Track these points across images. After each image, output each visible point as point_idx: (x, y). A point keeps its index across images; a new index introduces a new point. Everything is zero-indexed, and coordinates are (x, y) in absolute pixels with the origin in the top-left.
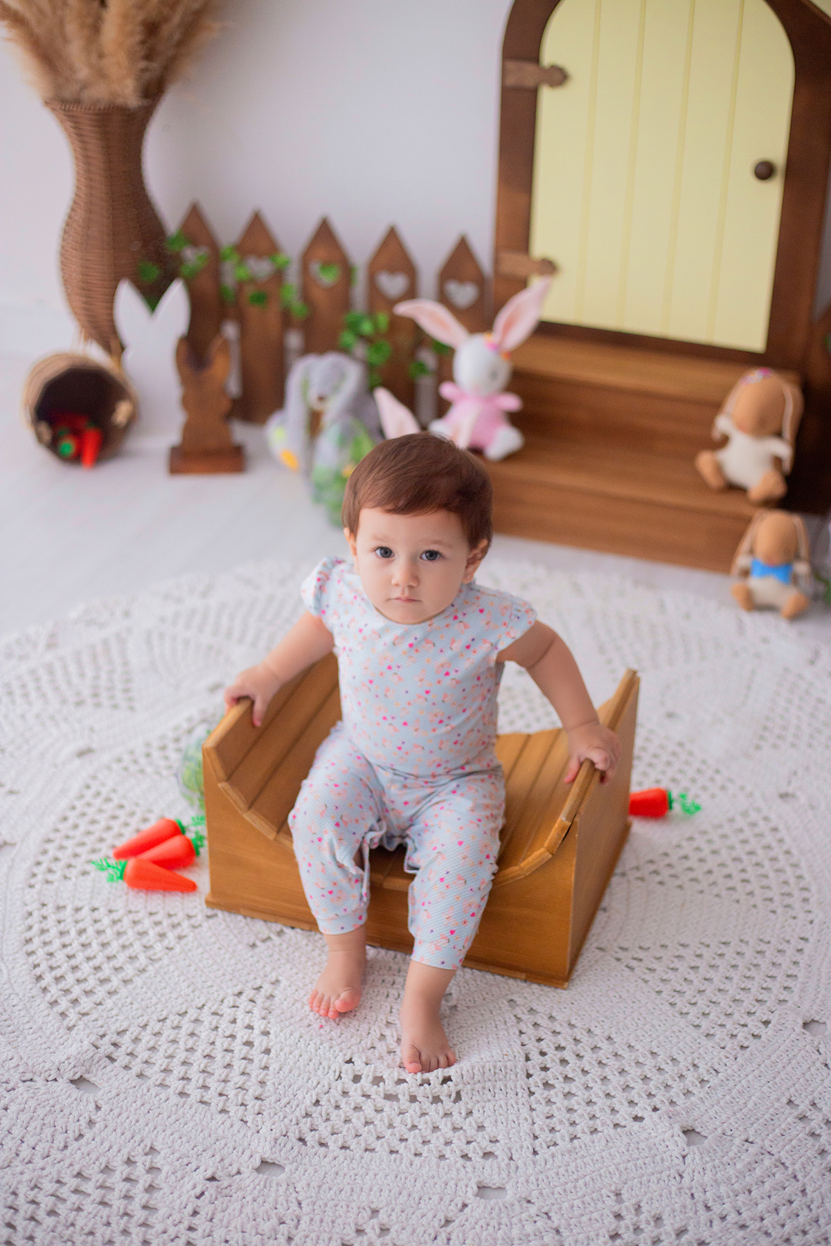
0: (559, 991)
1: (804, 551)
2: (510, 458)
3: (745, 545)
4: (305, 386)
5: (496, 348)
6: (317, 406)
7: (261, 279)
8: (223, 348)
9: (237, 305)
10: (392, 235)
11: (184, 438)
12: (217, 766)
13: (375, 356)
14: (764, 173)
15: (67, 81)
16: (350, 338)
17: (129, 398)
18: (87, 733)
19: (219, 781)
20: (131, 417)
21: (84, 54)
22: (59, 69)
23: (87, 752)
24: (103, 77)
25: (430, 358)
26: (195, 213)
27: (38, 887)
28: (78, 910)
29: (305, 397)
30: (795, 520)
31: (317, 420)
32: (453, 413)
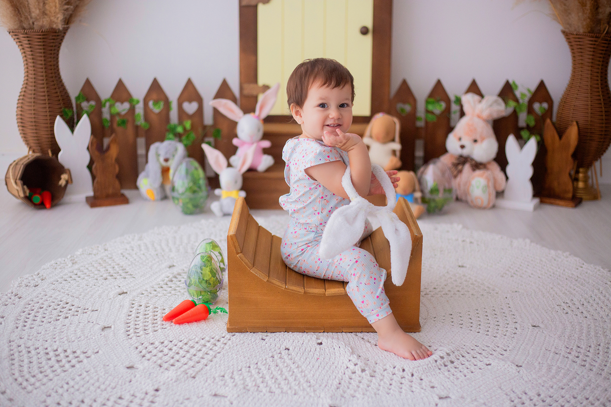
0: (417, 333)
1: (417, 187)
2: (269, 170)
4: (158, 155)
5: (258, 117)
6: (164, 164)
7: (123, 113)
8: (114, 141)
9: (111, 127)
10: (189, 83)
11: (95, 191)
12: (237, 244)
13: (185, 142)
14: (364, 31)
15: (27, 18)
16: (171, 136)
17: (66, 173)
18: (116, 287)
19: (238, 253)
20: (67, 182)
21: (37, 3)
22: (21, 12)
23: (123, 293)
24: (46, 14)
25: (211, 140)
26: (88, 83)
27: (134, 338)
28: (162, 343)
29: (158, 160)
30: (411, 174)
31: (165, 171)
32: (239, 152)
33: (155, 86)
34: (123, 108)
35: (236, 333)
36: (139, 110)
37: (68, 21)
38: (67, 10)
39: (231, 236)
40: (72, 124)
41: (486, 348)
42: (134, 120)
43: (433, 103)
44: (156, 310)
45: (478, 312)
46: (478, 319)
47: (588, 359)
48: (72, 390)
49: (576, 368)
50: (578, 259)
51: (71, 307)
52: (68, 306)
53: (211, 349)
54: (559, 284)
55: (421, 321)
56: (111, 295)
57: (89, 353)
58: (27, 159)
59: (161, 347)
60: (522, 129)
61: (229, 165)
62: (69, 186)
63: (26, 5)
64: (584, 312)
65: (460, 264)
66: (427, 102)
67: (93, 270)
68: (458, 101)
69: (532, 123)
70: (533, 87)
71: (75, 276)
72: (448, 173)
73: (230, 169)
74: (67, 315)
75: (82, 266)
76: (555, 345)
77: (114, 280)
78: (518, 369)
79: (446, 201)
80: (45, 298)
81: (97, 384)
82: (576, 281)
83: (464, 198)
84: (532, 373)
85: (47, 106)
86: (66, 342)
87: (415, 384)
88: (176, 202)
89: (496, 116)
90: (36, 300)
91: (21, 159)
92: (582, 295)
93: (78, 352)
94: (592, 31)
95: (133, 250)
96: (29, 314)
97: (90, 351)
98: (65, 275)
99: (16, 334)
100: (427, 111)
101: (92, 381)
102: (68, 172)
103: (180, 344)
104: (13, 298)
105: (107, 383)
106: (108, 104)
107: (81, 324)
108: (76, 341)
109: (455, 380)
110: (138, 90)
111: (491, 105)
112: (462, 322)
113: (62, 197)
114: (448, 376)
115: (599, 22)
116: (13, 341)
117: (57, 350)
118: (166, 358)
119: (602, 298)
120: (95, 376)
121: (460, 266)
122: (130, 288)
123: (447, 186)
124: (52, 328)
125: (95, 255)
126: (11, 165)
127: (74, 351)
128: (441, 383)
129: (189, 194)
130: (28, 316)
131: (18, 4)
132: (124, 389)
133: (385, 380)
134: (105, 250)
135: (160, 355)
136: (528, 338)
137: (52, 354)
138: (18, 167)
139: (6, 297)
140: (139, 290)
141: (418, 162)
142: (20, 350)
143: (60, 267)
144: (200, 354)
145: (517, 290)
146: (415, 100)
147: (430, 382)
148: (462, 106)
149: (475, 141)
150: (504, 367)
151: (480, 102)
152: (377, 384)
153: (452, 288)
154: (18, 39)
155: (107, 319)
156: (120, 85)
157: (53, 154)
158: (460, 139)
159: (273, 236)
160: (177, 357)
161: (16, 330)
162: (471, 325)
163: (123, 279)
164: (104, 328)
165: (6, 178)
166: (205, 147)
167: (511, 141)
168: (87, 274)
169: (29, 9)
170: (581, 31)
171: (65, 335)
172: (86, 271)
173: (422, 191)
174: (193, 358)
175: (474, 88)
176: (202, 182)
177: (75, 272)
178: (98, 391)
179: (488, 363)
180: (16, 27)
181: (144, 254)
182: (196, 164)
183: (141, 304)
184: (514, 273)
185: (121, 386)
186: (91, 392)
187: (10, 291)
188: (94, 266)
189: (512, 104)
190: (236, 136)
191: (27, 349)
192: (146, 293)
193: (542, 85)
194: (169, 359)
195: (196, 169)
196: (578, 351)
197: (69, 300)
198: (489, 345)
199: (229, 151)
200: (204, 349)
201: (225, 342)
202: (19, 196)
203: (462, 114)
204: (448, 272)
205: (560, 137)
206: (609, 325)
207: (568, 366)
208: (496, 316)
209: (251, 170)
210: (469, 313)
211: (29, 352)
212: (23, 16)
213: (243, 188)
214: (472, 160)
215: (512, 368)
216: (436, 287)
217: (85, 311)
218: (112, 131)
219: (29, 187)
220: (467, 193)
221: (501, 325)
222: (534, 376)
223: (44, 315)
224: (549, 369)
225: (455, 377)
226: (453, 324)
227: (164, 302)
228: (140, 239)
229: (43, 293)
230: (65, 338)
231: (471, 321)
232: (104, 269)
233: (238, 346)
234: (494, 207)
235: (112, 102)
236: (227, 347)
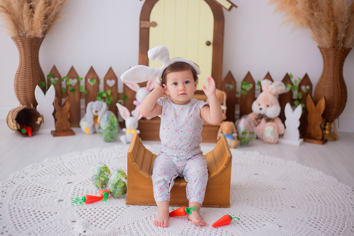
0: (228, 208)
1: (235, 130)
3: (220, 131)
4: (92, 109)
5: (148, 89)
6: (95, 114)
7: (73, 85)
8: (68, 100)
9: (67, 93)
10: (111, 69)
11: (56, 128)
12: (133, 157)
13: (107, 102)
14: (208, 44)
15: (22, 31)
16: (99, 98)
17: (40, 117)
18: (67, 179)
19: (133, 162)
20: (41, 122)
21: (28, 23)
22: (19, 28)
23: (70, 183)
24: (33, 29)
25: (122, 101)
26: (54, 68)
27: (76, 206)
28: (91, 209)
29: (92, 111)
30: (232, 123)
31: (95, 118)
32: (137, 108)
33: (92, 71)
34: (73, 82)
35: (130, 206)
36: (82, 83)
37: (45, 33)
38: (44, 27)
39: (129, 153)
40: (45, 90)
41: (264, 217)
42: (79, 89)
43: (245, 84)
44: (88, 192)
45: (262, 198)
46: (262, 202)
47: (319, 224)
48: (42, 232)
49: (311, 228)
50: (321, 172)
51: (42, 189)
52: (40, 189)
53: (115, 213)
54: (308, 185)
55: (231, 202)
56: (64, 183)
57: (52, 213)
58: (19, 108)
59: (90, 212)
60: (295, 100)
61: (131, 116)
62: (42, 124)
63: (22, 24)
64: (320, 200)
65: (256, 173)
66: (242, 84)
67: (53, 170)
68: (259, 83)
69: (301, 97)
70: (302, 76)
71: (44, 173)
72: (252, 124)
73: (131, 118)
74: (40, 194)
75: (47, 168)
76: (302, 217)
77: (65, 176)
78: (280, 228)
79: (251, 139)
80: (28, 184)
81: (55, 229)
82: (318, 184)
83: (261, 138)
84: (287, 230)
85: (31, 79)
86: (39, 207)
87: (224, 234)
88: (101, 135)
89: (280, 92)
90: (23, 185)
91: (16, 109)
92: (320, 191)
93: (46, 213)
94: (334, 47)
95: (76, 160)
96: (20, 192)
97: (52, 212)
98: (38, 172)
99: (12, 202)
100: (242, 89)
101: (53, 228)
102: (42, 116)
103: (100, 210)
104: (11, 183)
105: (61, 229)
106: (65, 80)
107: (47, 198)
108: (45, 207)
109: (245, 232)
110: (82, 73)
111: (277, 87)
112: (253, 203)
113: (38, 130)
114: (242, 231)
115: (338, 42)
116: (11, 205)
117: (34, 211)
118: (92, 217)
119: (331, 193)
120: (55, 225)
121: (255, 174)
122: (73, 180)
123: (251, 130)
124: (31, 199)
125: (55, 162)
126: (10, 112)
127: (44, 212)
128: (238, 234)
129: (108, 131)
130: (19, 193)
131: (17, 23)
132: (69, 233)
133: (207, 232)
134: (61, 160)
135: (89, 215)
136: (288, 213)
137: (32, 213)
138: (14, 113)
139: (7, 183)
140: (79, 182)
141: (237, 117)
142: (15, 210)
143: (35, 168)
144: (109, 216)
145: (284, 187)
146: (235, 82)
147: (232, 233)
148: (261, 86)
149: (268, 106)
150: (272, 227)
151: (271, 84)
152: (203, 234)
153: (250, 186)
154: (17, 42)
155: (61, 196)
156: (72, 70)
157: (33, 106)
158: (259, 105)
159: (153, 155)
160: (97, 217)
161: (12, 200)
162: (258, 205)
163: (70, 176)
164: (60, 201)
165: (7, 119)
166: (118, 105)
167: (288, 107)
168: (50, 172)
169: (24, 26)
170: (328, 47)
171: (39, 203)
172: (49, 170)
173: (238, 133)
174: (105, 218)
175: (268, 77)
176: (116, 125)
177: (44, 171)
178: (56, 233)
179: (264, 224)
180: (16, 36)
181: (81, 163)
182: (112, 114)
183: (80, 189)
184: (285, 179)
185: (68, 231)
186: (52, 233)
187: (9, 180)
188: (53, 168)
189: (289, 86)
190: (135, 99)
191: (18, 210)
192: (82, 183)
193: (306, 76)
194: (94, 217)
195: (113, 117)
196: (315, 220)
197: (41, 186)
198: (266, 215)
199: (131, 108)
200: (112, 213)
201: (123, 210)
202: (14, 129)
203: (261, 91)
204: (248, 177)
205: (315, 105)
206: (333, 207)
207: (307, 228)
208: (272, 201)
209: (143, 118)
210: (258, 199)
211: (20, 211)
212: (20, 30)
213: (138, 129)
214: (266, 116)
215: (276, 227)
216: (241, 185)
217: (50, 192)
218: (67, 94)
219: (20, 124)
220: (263, 135)
221: (274, 206)
222: (288, 232)
223: (28, 193)
224: (297, 228)
225: (245, 231)
226: (248, 204)
227: (92, 188)
228: (81, 154)
229: (27, 181)
230: (39, 205)
231: (258, 203)
232: (59, 170)
233: (130, 212)
234: (277, 143)
235: (67, 78)
236: (123, 212)
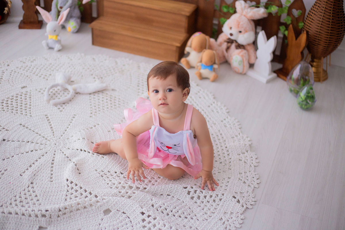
1: (217, 61)
4: (57, 4)
6: (60, 10)
11: (23, 19)
20: (8, 12)
69: (288, 22)
100: (222, 1)
102: (9, 7)
141: (215, 27)
149: (240, 32)
158: (231, 28)
205: (296, 39)
